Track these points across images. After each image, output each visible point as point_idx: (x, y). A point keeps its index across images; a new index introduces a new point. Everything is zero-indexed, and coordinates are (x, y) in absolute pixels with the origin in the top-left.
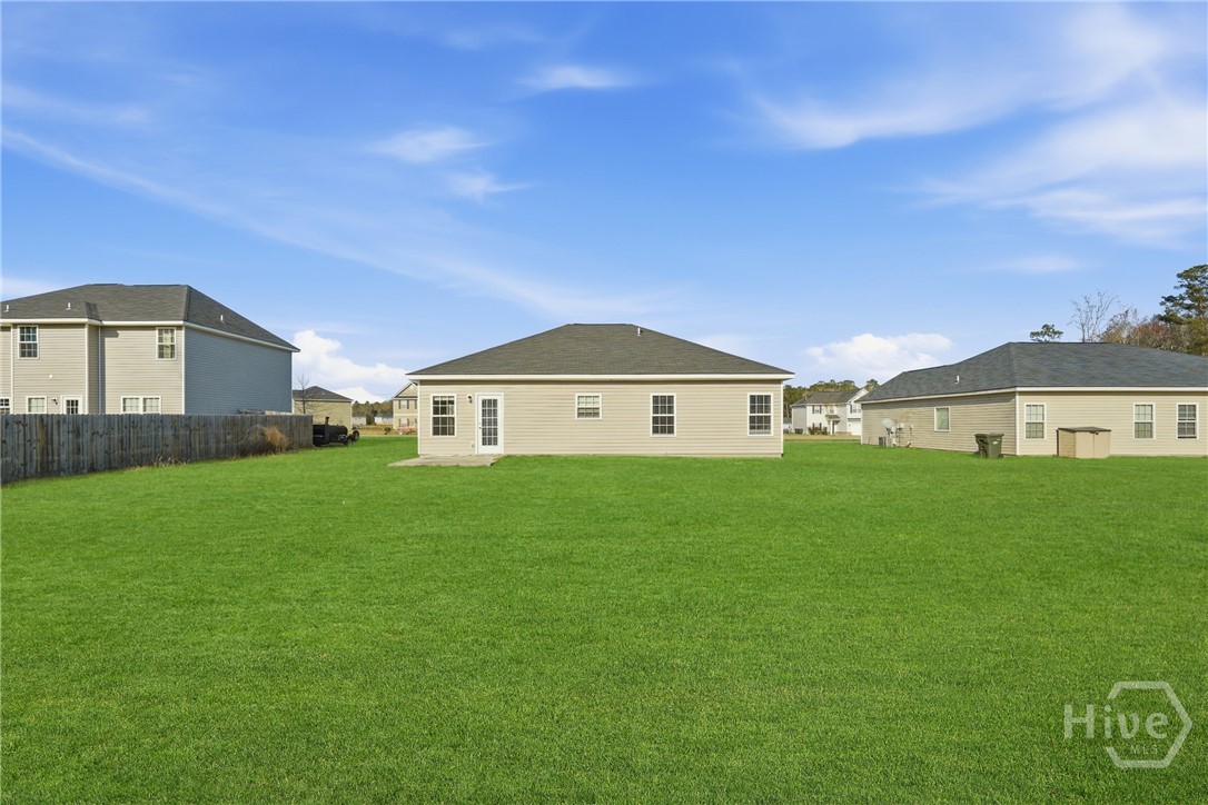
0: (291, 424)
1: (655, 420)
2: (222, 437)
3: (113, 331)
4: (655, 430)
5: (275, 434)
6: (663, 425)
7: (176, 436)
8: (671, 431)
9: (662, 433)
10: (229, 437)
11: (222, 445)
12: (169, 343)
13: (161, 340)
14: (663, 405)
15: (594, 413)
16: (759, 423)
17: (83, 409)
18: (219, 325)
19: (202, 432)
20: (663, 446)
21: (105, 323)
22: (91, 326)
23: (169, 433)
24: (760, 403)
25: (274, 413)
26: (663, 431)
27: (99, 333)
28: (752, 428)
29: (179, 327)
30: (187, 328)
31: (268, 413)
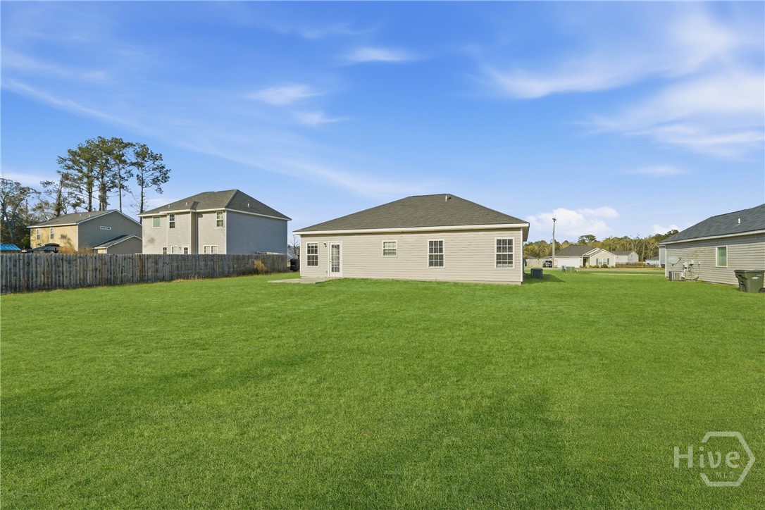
0: (273, 260)
1: (431, 257)
2: (231, 266)
3: (200, 214)
4: (431, 264)
5: (259, 264)
6: (436, 261)
7: (206, 265)
8: (441, 264)
9: (435, 265)
10: (235, 266)
11: (232, 270)
12: (220, 219)
13: (218, 218)
14: (436, 247)
15: (393, 252)
16: (504, 259)
17: (189, 252)
18: (246, 209)
19: (220, 263)
20: (436, 274)
21: (197, 211)
22: (192, 213)
23: (202, 263)
24: (504, 245)
25: (270, 253)
26: (436, 264)
27: (196, 216)
28: (498, 263)
29: (224, 211)
30: (228, 211)
31: (268, 253)
